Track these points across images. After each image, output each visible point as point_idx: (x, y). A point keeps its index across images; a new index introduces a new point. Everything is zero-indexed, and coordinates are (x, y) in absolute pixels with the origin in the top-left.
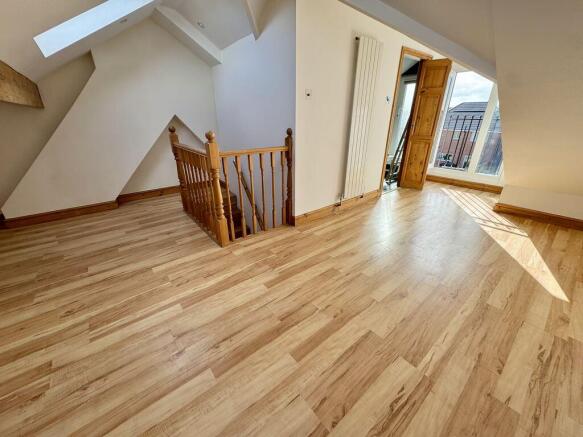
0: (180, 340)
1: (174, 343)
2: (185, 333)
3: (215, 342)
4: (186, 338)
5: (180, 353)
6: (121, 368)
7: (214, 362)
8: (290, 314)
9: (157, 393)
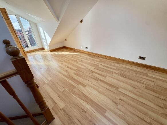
0: (117, 103)
1: (119, 104)
2: (114, 102)
3: (112, 92)
4: (116, 101)
5: (120, 99)
6: (137, 116)
7: (117, 90)
8: (95, 79)
9: (132, 99)
